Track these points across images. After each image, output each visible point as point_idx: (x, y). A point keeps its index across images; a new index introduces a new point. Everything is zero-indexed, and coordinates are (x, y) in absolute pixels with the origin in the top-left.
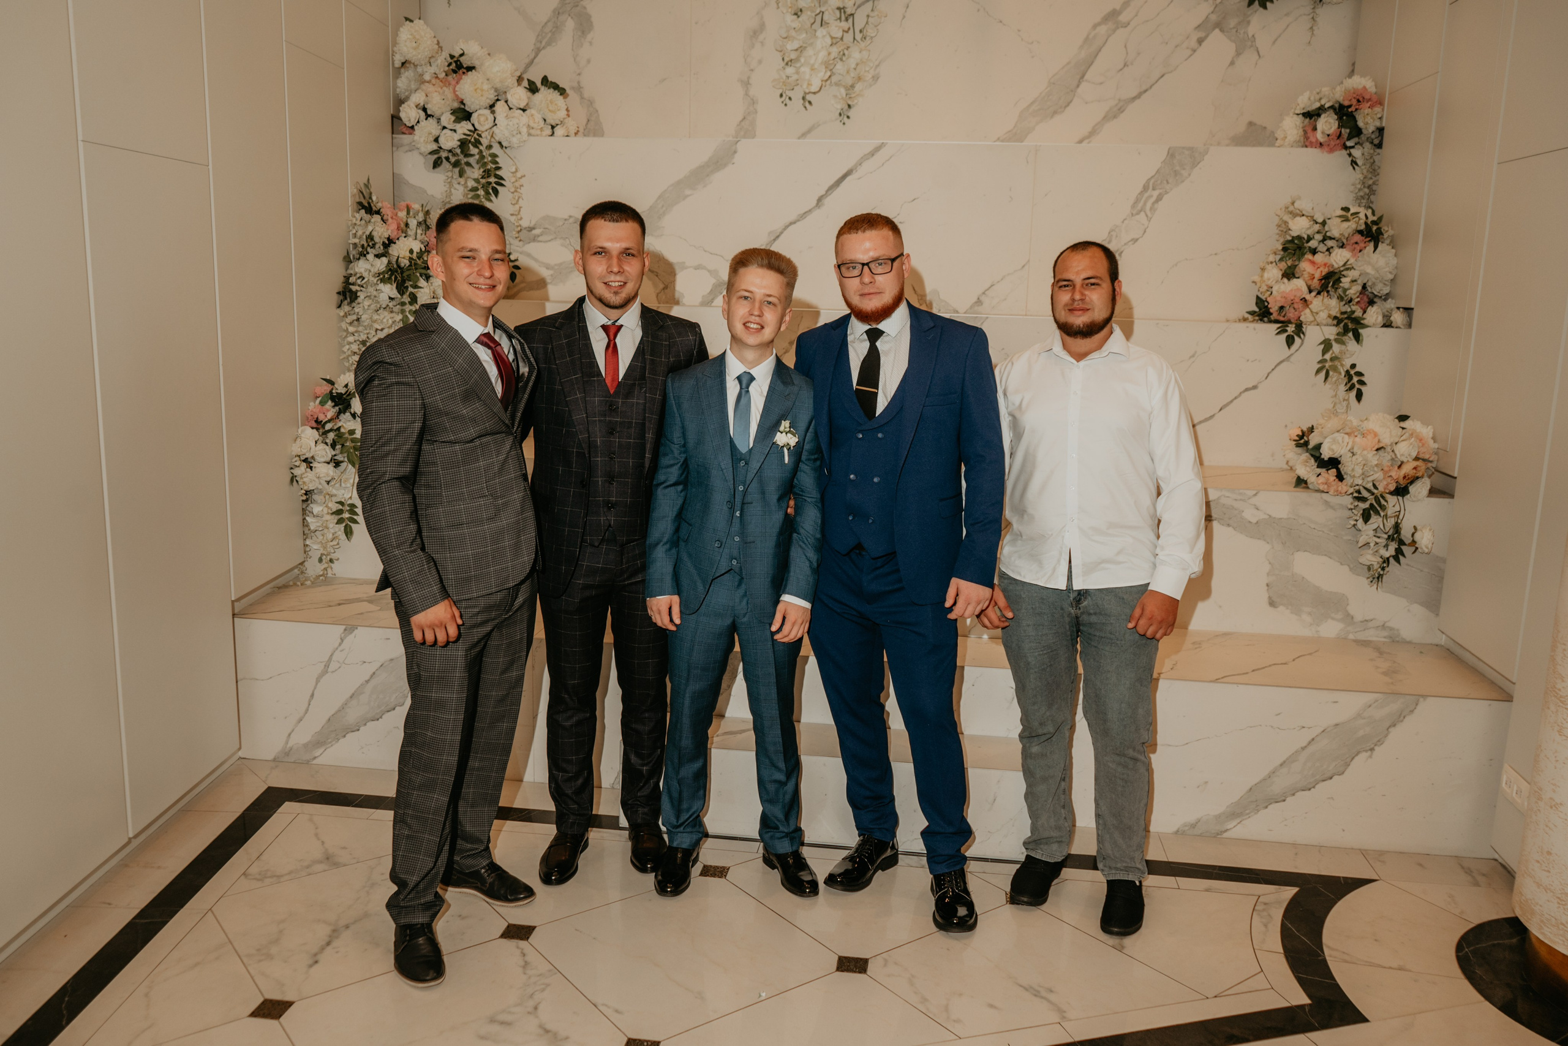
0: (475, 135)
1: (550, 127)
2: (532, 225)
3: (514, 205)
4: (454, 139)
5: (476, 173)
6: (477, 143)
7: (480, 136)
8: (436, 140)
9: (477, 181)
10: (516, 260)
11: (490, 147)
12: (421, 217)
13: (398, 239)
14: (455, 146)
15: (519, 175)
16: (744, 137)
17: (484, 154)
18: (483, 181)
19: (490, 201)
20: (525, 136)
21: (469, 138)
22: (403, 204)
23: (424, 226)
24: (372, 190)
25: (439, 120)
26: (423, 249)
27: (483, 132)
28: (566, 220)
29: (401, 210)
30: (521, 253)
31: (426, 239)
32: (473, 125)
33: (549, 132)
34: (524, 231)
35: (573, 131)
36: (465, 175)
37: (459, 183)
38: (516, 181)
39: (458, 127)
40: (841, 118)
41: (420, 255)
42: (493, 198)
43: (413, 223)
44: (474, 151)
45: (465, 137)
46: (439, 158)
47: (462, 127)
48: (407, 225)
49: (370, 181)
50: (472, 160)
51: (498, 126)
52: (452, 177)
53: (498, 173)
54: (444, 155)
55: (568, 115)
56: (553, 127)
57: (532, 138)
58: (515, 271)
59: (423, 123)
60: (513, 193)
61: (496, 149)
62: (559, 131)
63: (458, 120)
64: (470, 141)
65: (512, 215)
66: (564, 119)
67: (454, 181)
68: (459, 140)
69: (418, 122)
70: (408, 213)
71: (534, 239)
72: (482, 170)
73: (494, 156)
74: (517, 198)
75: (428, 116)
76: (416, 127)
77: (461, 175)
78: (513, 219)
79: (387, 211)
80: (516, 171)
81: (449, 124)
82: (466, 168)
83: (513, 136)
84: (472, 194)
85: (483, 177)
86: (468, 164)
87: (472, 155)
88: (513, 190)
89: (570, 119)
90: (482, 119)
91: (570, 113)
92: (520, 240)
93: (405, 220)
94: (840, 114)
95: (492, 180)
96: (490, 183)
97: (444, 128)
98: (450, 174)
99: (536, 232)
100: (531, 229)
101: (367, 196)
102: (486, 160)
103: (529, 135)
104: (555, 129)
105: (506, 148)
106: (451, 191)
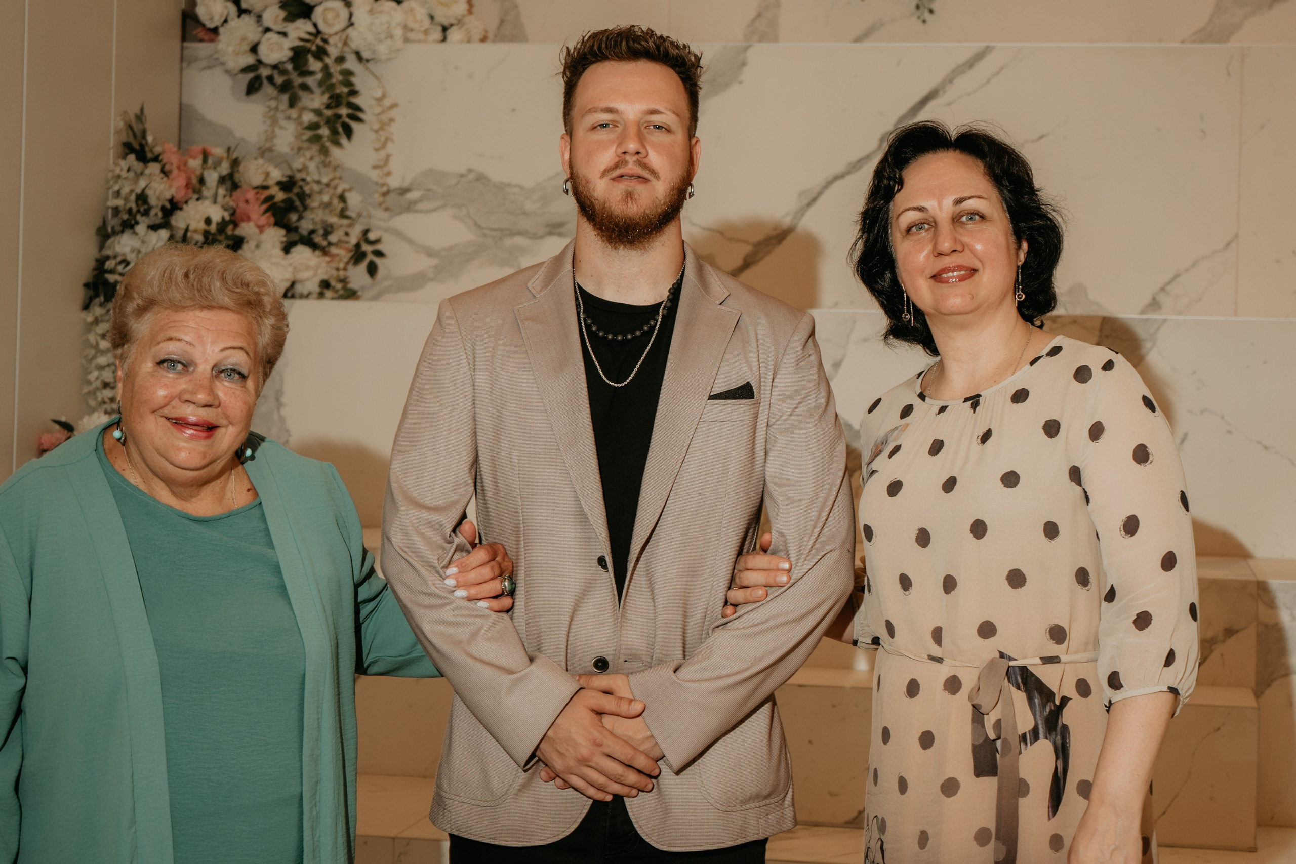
0: (319, 41)
1: (440, 29)
2: (406, 184)
3: (377, 150)
4: (282, 48)
5: (317, 100)
6: (321, 53)
7: (325, 41)
8: (254, 49)
9: (318, 112)
10: (377, 241)
11: (341, 59)
12: (225, 169)
13: (186, 202)
14: (284, 59)
15: (387, 102)
16: (761, 40)
17: (332, 70)
18: (328, 113)
19: (338, 144)
20: (399, 43)
21: (308, 45)
22: (197, 148)
23: (229, 183)
24: (148, 126)
25: (259, 17)
26: (227, 218)
27: (331, 36)
28: (462, 176)
29: (194, 158)
30: (387, 230)
31: (232, 204)
32: (315, 25)
33: (437, 34)
34: (392, 196)
35: (477, 34)
36: (300, 105)
37: (288, 118)
38: (383, 112)
39: (291, 28)
40: (919, 13)
41: (223, 225)
42: (344, 141)
43: (212, 177)
44: (314, 65)
45: (301, 43)
46: (258, 78)
47: (297, 28)
48: (202, 181)
49: (146, 112)
50: (311, 81)
51: (356, 26)
52: (277, 109)
53: (356, 100)
54: (265, 72)
55: (470, 12)
56: (445, 29)
57: (409, 46)
58: (378, 261)
59: (234, 23)
60: (376, 131)
61: (351, 64)
62: (455, 35)
63: (290, 18)
64: (309, 51)
65: (375, 167)
66: (463, 16)
67: (280, 116)
68: (293, 49)
69: (226, 21)
70: (205, 161)
71: (409, 208)
72: (327, 96)
73: (348, 73)
74: (383, 139)
75: (242, 12)
76: (221, 30)
77: (292, 103)
78: (374, 175)
79: (171, 158)
80: (384, 96)
81: (275, 23)
82: (301, 93)
83: (380, 41)
84: (309, 134)
85: (328, 107)
86: (305, 87)
87: (312, 73)
88: (376, 126)
89: (472, 17)
90: (330, 15)
91: (474, 10)
92: (387, 209)
93: (198, 173)
94: (918, 7)
95: (344, 111)
96: (339, 117)
97: (267, 30)
98: (273, 104)
99: (413, 195)
100: (404, 191)
101: (139, 134)
102: (334, 81)
103: (407, 40)
104: (449, 32)
105: (367, 61)
106: (273, 131)
